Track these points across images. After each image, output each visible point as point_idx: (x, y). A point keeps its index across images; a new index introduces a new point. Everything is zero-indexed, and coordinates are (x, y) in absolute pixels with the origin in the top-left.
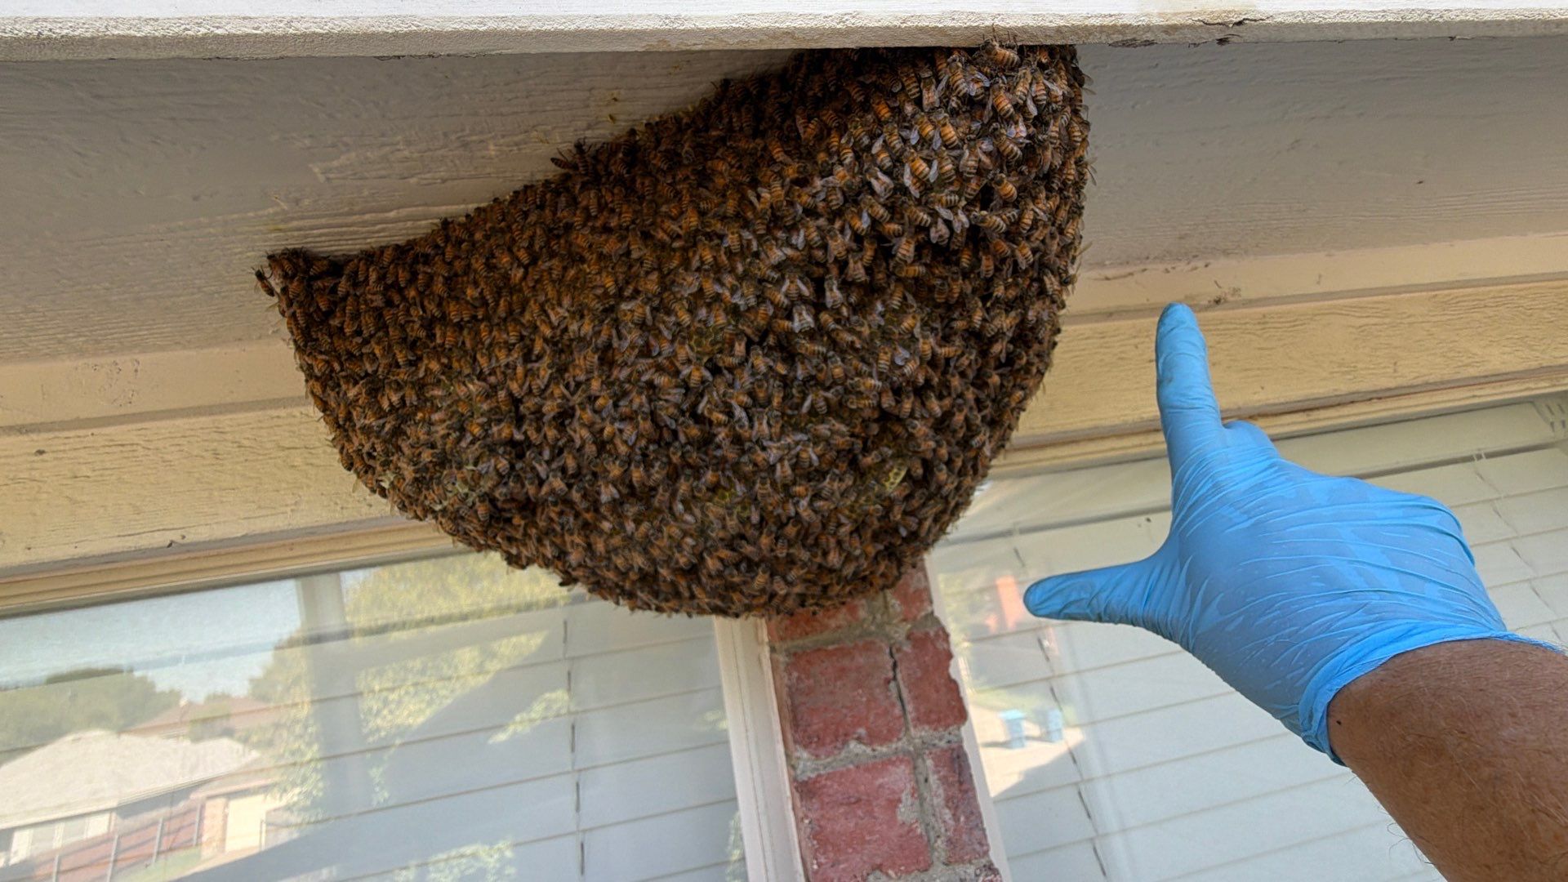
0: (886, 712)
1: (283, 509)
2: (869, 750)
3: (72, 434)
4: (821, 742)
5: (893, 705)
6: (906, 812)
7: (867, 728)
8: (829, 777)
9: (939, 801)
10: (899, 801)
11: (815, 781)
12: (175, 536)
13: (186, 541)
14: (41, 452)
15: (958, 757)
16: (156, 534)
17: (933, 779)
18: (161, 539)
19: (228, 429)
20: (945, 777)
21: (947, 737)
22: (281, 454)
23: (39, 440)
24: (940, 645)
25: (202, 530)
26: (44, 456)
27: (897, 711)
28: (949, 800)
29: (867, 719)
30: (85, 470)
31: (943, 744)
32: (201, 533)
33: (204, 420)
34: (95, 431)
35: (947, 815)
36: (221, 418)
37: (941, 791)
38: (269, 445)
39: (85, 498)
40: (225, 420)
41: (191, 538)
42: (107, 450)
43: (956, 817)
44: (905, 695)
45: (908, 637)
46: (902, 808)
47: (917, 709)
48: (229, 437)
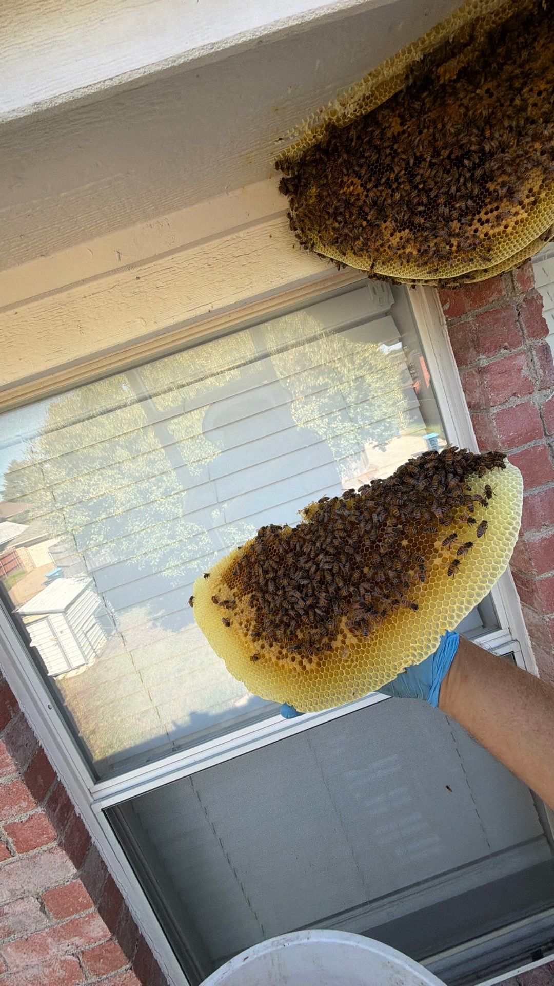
0: (516, 334)
1: (247, 287)
2: (508, 352)
3: (146, 266)
4: (490, 351)
5: (519, 331)
6: (525, 372)
7: (508, 343)
8: (494, 364)
9: (538, 366)
10: (522, 369)
11: (488, 366)
12: (208, 307)
13: (214, 309)
14: (138, 278)
15: (546, 348)
16: (201, 308)
17: (535, 359)
18: (204, 310)
19: (209, 251)
20: (540, 357)
21: (541, 342)
22: (235, 260)
23: (134, 272)
24: (539, 302)
25: (218, 302)
26: (140, 280)
27: (521, 334)
28: (541, 366)
29: (508, 339)
30: (159, 284)
31: (540, 344)
32: (218, 305)
33: (197, 249)
34: (154, 263)
35: (541, 371)
36: (204, 246)
37: (539, 363)
38: (229, 256)
39: (166, 296)
40: (206, 246)
41: (215, 307)
42: (165, 272)
43: (544, 372)
44: (524, 326)
45: (524, 301)
46: (523, 372)
47: (529, 332)
48: (210, 255)
